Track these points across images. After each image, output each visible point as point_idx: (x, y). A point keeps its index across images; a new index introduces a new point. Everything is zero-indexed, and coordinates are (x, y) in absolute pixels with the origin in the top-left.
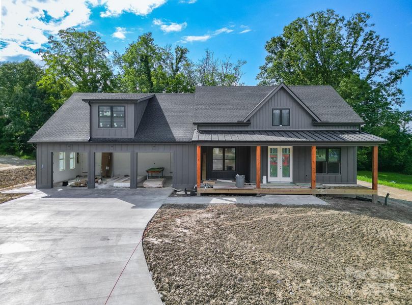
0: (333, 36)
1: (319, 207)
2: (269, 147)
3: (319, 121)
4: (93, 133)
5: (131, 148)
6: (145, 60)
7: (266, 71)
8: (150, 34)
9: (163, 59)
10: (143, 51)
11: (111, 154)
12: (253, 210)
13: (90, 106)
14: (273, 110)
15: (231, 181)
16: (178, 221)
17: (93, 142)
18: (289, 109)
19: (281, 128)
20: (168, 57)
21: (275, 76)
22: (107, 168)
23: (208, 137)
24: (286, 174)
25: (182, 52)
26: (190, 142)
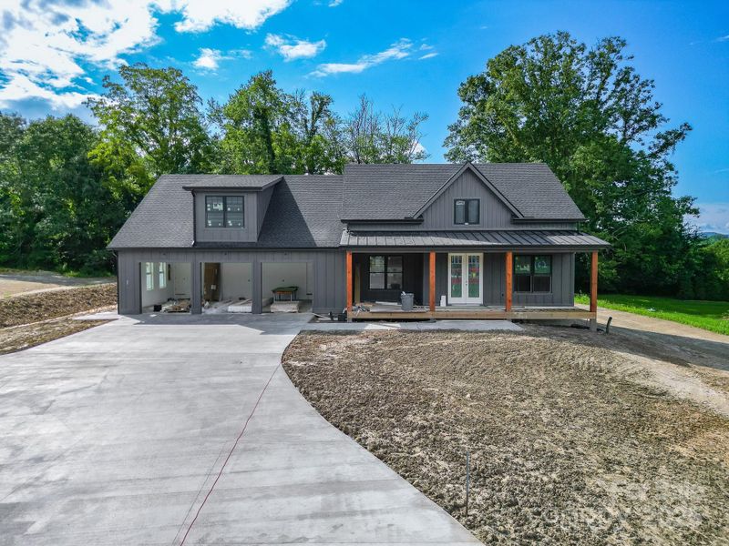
0: (567, 73)
1: (509, 332)
2: (450, 255)
3: (521, 217)
4: (198, 235)
5: (252, 257)
6: (262, 115)
7: (460, 132)
8: (269, 74)
9: (291, 113)
10: (259, 100)
11: (218, 266)
12: (420, 336)
13: (194, 196)
14: (455, 201)
15: (396, 304)
16: (324, 347)
17: (198, 248)
18: (479, 200)
19: (467, 226)
20: (299, 110)
21: (473, 141)
22: (213, 287)
23: (363, 241)
24: (473, 293)
25: (322, 104)
26: (337, 248)
